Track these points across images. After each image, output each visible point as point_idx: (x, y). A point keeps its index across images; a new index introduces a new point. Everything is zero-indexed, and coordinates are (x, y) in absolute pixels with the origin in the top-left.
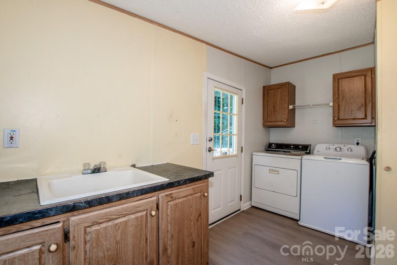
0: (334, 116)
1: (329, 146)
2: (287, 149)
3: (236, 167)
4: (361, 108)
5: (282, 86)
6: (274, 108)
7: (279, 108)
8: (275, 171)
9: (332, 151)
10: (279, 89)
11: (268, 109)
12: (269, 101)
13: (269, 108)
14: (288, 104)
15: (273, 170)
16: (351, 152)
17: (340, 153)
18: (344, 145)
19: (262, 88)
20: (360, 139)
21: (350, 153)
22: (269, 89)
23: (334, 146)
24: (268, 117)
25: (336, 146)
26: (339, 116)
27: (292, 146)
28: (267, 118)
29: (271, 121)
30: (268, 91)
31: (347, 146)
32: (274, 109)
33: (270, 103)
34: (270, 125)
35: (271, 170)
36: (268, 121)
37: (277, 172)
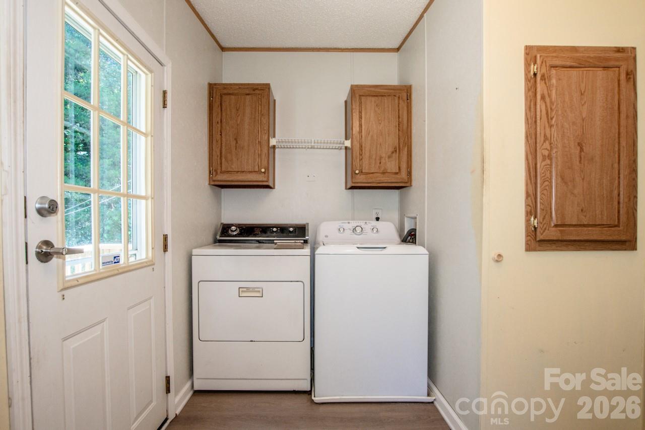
0: (354, 166)
1: (343, 224)
2: (264, 235)
3: (150, 298)
4: (394, 155)
5: (254, 90)
6: (236, 139)
7: (249, 140)
8: (253, 290)
9: (348, 233)
10: (248, 97)
11: (221, 140)
12: (224, 120)
13: (224, 139)
14: (267, 135)
15: (248, 289)
16: (377, 235)
17: (361, 236)
18: (365, 222)
19: (206, 87)
20: (380, 211)
21: (375, 235)
22: (225, 91)
23: (350, 224)
24: (223, 160)
25: (354, 224)
26: (361, 166)
27: (275, 229)
28: (221, 163)
29: (229, 170)
30: (221, 96)
31: (369, 223)
32: (237, 142)
33: (228, 128)
34: (228, 179)
35: (245, 289)
36: (223, 170)
37: (259, 291)
